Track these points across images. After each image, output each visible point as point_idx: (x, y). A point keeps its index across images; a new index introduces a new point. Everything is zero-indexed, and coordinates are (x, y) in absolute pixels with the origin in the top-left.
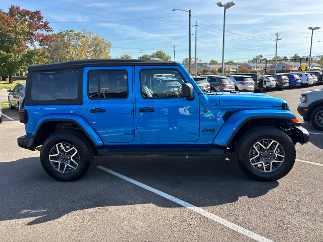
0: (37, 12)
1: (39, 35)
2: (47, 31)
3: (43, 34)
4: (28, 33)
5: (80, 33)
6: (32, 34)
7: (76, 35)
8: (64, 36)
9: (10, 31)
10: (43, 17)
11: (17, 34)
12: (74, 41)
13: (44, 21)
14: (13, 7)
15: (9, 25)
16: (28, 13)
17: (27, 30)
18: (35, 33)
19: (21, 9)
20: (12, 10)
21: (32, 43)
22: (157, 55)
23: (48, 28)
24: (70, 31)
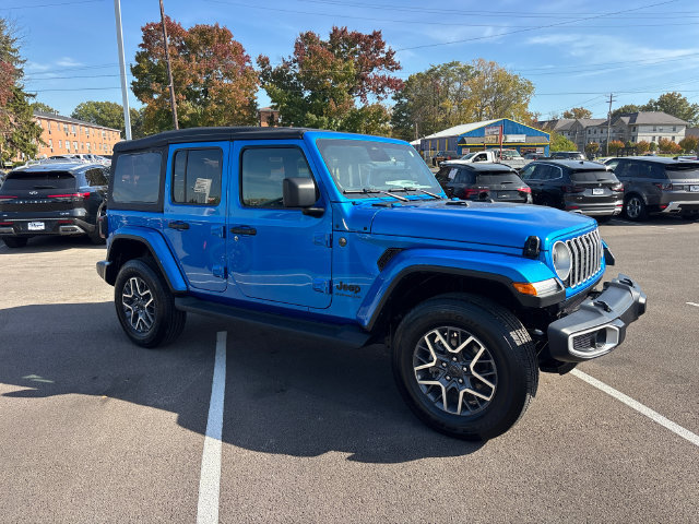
0: (376, 35)
1: (377, 79)
2: (392, 70)
3: (384, 77)
4: (357, 77)
5: (469, 68)
6: (363, 79)
7: (462, 71)
8: (437, 76)
9: (324, 77)
10: (384, 44)
11: (337, 80)
12: (457, 85)
13: (386, 50)
14: (335, 31)
15: (325, 65)
16: (357, 37)
17: (353, 71)
18: (371, 75)
19: (349, 31)
20: (335, 35)
21: (363, 96)
22: (662, 106)
23: (393, 63)
24: (450, 65)
